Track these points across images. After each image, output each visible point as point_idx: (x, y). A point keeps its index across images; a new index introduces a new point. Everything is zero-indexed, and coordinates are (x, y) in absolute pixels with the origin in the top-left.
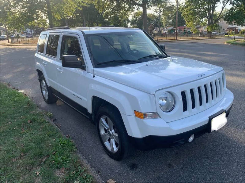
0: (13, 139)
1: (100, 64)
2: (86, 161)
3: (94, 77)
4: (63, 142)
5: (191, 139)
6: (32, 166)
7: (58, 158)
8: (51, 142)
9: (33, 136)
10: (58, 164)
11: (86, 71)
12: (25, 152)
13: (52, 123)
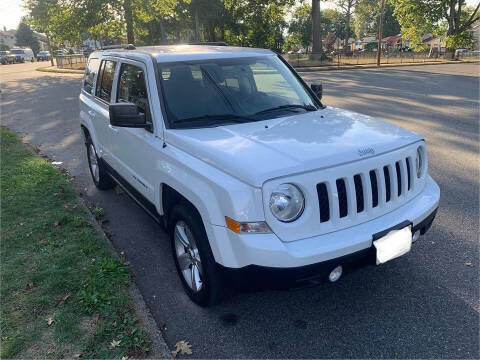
0: (22, 254)
1: (180, 121)
2: (142, 304)
3: (164, 147)
4: (108, 266)
5: (335, 276)
6: (43, 308)
7: (92, 294)
8: (86, 264)
9: (57, 252)
10: (89, 306)
11: (154, 135)
12: (36, 281)
13: (98, 228)
